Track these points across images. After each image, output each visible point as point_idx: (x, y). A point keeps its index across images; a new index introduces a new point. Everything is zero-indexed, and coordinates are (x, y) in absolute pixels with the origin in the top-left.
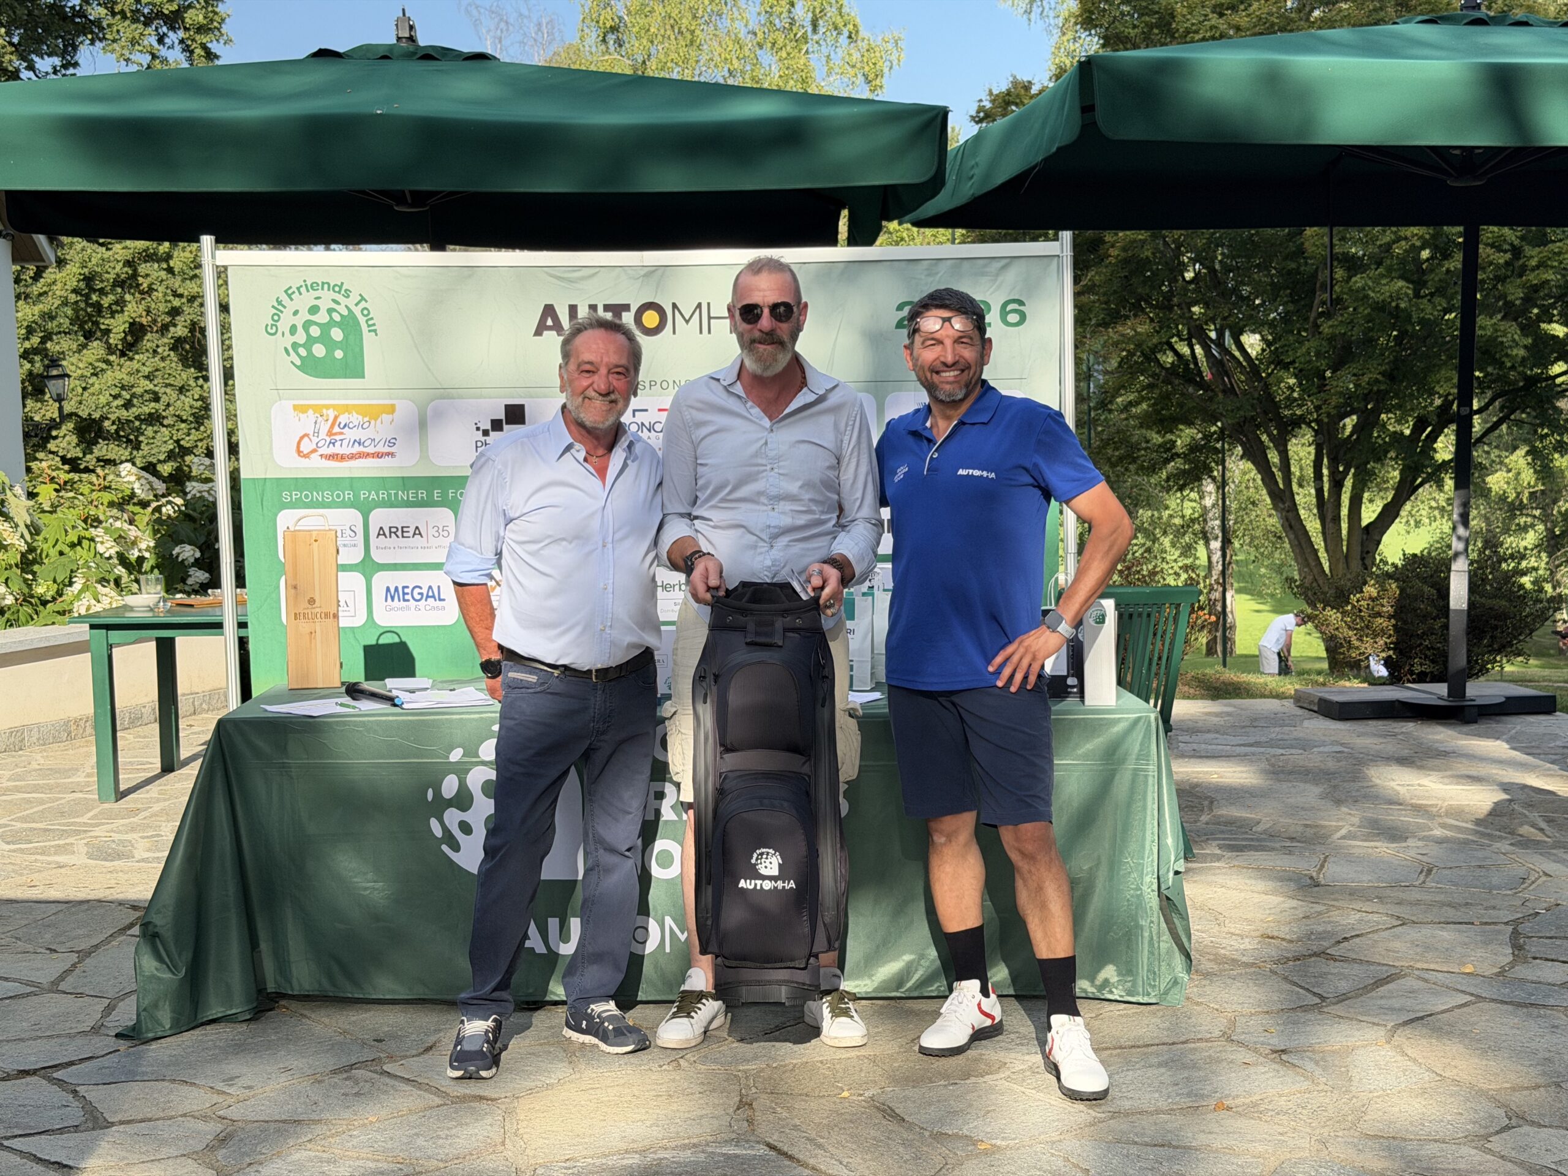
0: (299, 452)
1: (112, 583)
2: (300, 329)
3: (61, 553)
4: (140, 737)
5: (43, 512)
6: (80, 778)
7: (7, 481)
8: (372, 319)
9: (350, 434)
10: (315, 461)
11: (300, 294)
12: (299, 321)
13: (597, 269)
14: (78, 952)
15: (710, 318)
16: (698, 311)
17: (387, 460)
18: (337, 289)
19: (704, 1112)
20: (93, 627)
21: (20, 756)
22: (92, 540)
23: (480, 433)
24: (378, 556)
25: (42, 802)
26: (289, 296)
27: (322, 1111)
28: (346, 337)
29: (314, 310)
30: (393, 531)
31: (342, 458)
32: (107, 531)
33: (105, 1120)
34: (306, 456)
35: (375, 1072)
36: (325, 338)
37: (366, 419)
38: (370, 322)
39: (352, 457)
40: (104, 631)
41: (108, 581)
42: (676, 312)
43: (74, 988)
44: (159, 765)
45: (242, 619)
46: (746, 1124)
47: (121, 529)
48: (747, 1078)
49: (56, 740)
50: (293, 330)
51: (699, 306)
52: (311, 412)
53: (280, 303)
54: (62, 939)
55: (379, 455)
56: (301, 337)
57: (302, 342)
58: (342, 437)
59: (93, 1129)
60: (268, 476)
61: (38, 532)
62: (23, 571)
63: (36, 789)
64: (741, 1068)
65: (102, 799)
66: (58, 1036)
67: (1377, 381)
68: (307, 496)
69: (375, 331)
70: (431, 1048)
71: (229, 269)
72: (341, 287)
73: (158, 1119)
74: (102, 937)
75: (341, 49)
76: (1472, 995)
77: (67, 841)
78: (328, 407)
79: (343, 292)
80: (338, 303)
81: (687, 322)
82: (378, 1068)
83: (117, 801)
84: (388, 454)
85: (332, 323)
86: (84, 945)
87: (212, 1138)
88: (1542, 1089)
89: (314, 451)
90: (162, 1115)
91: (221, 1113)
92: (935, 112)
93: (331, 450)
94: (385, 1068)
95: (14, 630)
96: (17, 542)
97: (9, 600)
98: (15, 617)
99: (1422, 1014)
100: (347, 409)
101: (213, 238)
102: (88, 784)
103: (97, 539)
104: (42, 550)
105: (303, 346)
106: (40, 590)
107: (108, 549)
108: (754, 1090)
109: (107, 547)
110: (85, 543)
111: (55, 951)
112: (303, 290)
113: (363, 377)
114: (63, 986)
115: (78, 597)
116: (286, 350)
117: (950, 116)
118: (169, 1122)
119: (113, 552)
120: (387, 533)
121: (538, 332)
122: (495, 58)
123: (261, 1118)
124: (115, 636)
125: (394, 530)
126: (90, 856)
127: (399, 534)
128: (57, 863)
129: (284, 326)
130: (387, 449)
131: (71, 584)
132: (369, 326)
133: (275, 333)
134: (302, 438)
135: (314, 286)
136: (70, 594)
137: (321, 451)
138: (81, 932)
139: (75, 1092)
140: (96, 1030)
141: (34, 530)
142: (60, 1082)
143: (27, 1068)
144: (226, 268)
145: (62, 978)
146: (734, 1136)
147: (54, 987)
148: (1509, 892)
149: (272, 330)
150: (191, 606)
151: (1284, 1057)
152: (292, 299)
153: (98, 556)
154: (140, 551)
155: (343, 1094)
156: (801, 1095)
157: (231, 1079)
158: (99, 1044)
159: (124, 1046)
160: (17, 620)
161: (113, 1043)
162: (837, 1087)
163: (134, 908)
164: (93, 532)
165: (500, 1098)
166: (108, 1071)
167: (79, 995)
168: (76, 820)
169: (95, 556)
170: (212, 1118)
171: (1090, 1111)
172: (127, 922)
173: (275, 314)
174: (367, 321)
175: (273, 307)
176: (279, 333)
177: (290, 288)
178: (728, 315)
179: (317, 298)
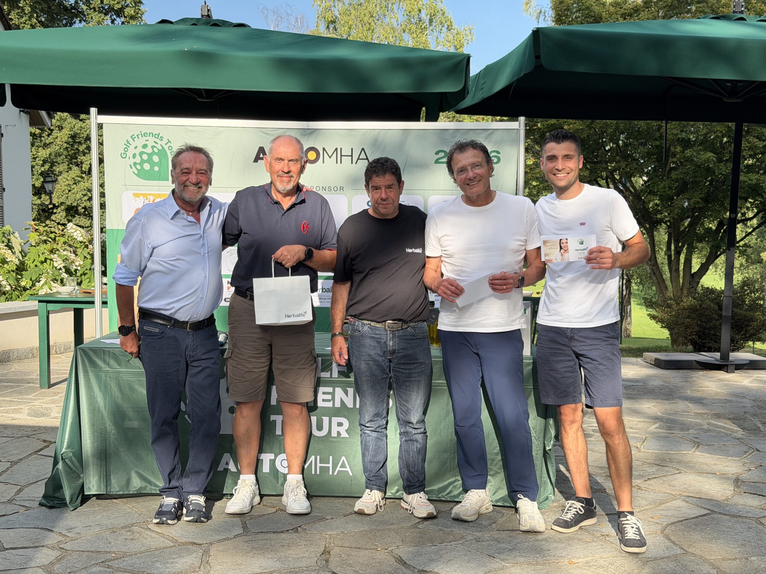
1: (59, 281)
2: (138, 156)
3: (36, 266)
5: (32, 246)
6: (32, 376)
7: (11, 230)
8: (174, 151)
11: (138, 138)
12: (137, 152)
13: (286, 130)
14: (11, 462)
15: (341, 156)
16: (335, 152)
18: (156, 136)
19: (305, 555)
20: (40, 301)
21: (7, 365)
22: (51, 260)
25: (12, 387)
26: (133, 139)
27: (112, 547)
28: (160, 160)
29: (145, 146)
32: (59, 256)
33: (4, 547)
35: (144, 528)
36: (150, 161)
40: (45, 304)
41: (57, 280)
42: (325, 152)
43: (5, 480)
46: (324, 562)
47: (67, 255)
48: (330, 538)
50: (134, 156)
51: (336, 149)
52: (141, 197)
53: (128, 142)
54: (5, 455)
56: (138, 160)
57: (138, 162)
60: (119, 228)
61: (25, 256)
62: (17, 274)
63: (11, 381)
64: (329, 533)
65: (41, 387)
67: (698, 202)
71: (104, 125)
72: (158, 135)
73: (30, 548)
74: (25, 455)
75: (173, 21)
76: (709, 510)
77: (20, 407)
78: (150, 195)
79: (159, 138)
80: (157, 143)
81: (330, 157)
82: (145, 526)
83: (49, 388)
85: (153, 153)
86: (15, 459)
87: (53, 558)
88: (737, 560)
90: (32, 546)
91: (61, 546)
92: (462, 57)
94: (149, 526)
95: (9, 302)
96: (14, 260)
97: (8, 288)
98: (10, 296)
99: (682, 519)
100: (160, 196)
101: (96, 109)
102: (36, 379)
103: (54, 260)
104: (27, 264)
105: (138, 164)
106: (23, 284)
107: (59, 265)
108: (332, 545)
109: (59, 263)
110: (48, 261)
111: (1, 461)
112: (140, 136)
113: (168, 180)
115: (41, 288)
116: (130, 165)
117: (471, 59)
118: (35, 549)
119: (61, 266)
121: (256, 160)
122: (249, 26)
123: (81, 550)
124: (51, 307)
126: (29, 415)
128: (13, 417)
129: (130, 154)
131: (39, 282)
133: (125, 157)
134: (137, 210)
135: (145, 135)
136: (38, 286)
138: (15, 452)
140: (10, 501)
141: (24, 253)
144: (102, 124)
146: (317, 568)
148: (737, 458)
149: (124, 156)
150: (90, 293)
151: (607, 538)
152: (134, 141)
153: (54, 268)
154: (76, 266)
155: (125, 539)
156: (356, 548)
157: (71, 529)
158: (10, 509)
159: (22, 510)
160: (11, 298)
161: (16, 508)
162: (375, 545)
163: (44, 441)
164: (52, 256)
165: (203, 544)
166: (11, 522)
167: (7, 483)
168: (27, 397)
169: (53, 268)
170: (56, 548)
171: (502, 562)
172: (39, 448)
173: (126, 148)
174: (171, 153)
175: (125, 144)
176: (128, 157)
177: (134, 135)
178: (350, 154)
179: (147, 141)
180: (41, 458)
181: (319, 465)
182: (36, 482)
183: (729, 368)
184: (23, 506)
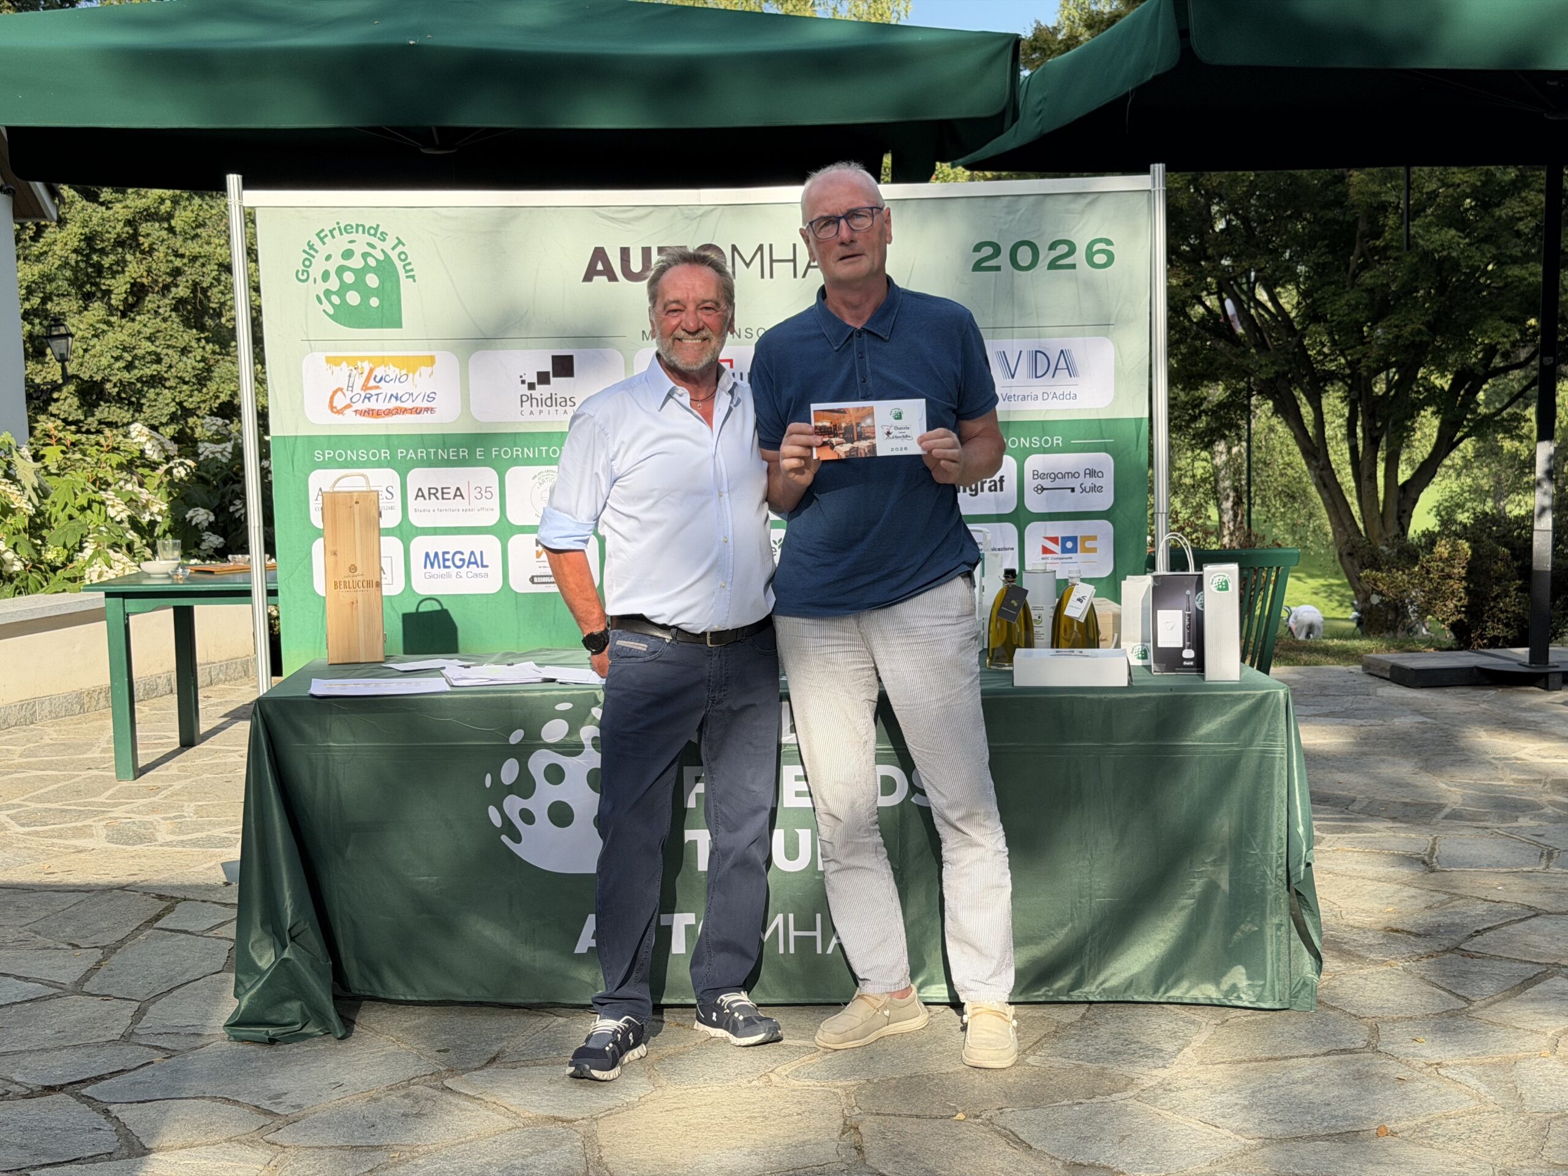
0: (332, 407)
1: (124, 549)
2: (333, 276)
3: (71, 518)
4: (155, 709)
5: (50, 474)
6: (95, 753)
7: (14, 443)
8: (410, 264)
9: (386, 388)
10: (350, 417)
11: (333, 237)
12: (332, 268)
13: (652, 209)
14: (103, 948)
17: (425, 417)
18: (372, 232)
19: (806, 1138)
20: (108, 595)
21: (32, 730)
22: (102, 503)
23: (526, 386)
24: (417, 520)
25: (56, 780)
26: (321, 239)
27: (381, 1135)
28: (382, 283)
29: (348, 254)
30: (433, 493)
31: (377, 414)
32: (118, 493)
33: (143, 1146)
34: (340, 412)
35: (437, 1089)
36: (359, 285)
37: (404, 372)
38: (408, 268)
39: (389, 413)
40: (121, 599)
41: (120, 547)
42: (736, 254)
43: (100, 989)
44: (178, 740)
45: (272, 586)
46: (854, 1152)
47: (132, 492)
48: (847, 1095)
49: (69, 713)
50: (326, 276)
51: (761, 247)
52: (344, 364)
53: (311, 247)
54: (84, 932)
55: (417, 411)
56: (334, 284)
57: (335, 289)
58: (377, 391)
59: (129, 1156)
60: (299, 434)
61: (46, 497)
62: (31, 535)
63: (49, 766)
65: (120, 777)
66: (86, 1046)
67: (1420, 331)
68: (340, 455)
69: (413, 277)
70: (494, 1059)
71: (258, 211)
72: (376, 230)
74: (128, 930)
77: (86, 823)
78: (362, 359)
79: (378, 235)
80: (373, 247)
81: (748, 265)
82: (439, 1084)
83: (135, 778)
84: (427, 409)
85: (367, 269)
86: (109, 940)
87: (260, 1167)
89: (348, 406)
92: (1005, 41)
93: (367, 405)
94: (446, 1083)
95: (23, 597)
96: (25, 506)
97: (18, 567)
98: (24, 584)
100: (383, 361)
101: (240, 177)
102: (103, 760)
103: (108, 503)
104: (50, 514)
105: (336, 293)
106: (50, 556)
107: (119, 513)
108: (857, 1111)
109: (119, 511)
110: (95, 506)
111: (78, 947)
112: (336, 233)
113: (401, 327)
114: (88, 987)
115: (89, 563)
116: (318, 298)
119: (124, 515)
120: (426, 495)
121: (588, 278)
123: (315, 1144)
124: (131, 604)
125: (433, 491)
126: (110, 839)
127: (439, 495)
128: (76, 847)
129: (316, 271)
130: (425, 404)
131: (81, 549)
132: (407, 271)
133: (307, 280)
134: (335, 393)
135: (348, 229)
136: (81, 559)
137: (355, 407)
138: (104, 924)
139: (107, 1112)
140: (127, 1038)
141: (43, 493)
142: (89, 1100)
143: (52, 1084)
144: (253, 210)
145: (86, 977)
146: (843, 1166)
147: (79, 988)
149: (303, 276)
150: (211, 572)
151: (1441, 1071)
152: (324, 243)
153: (109, 520)
154: (152, 514)
155: (403, 1115)
156: (910, 1116)
157: (278, 1096)
158: (131, 1055)
159: (158, 1057)
160: (26, 587)
161: (145, 1054)
162: (950, 1107)
163: (160, 897)
164: (103, 495)
165: (577, 1120)
166: (141, 1087)
167: (106, 997)
168: (93, 799)
169: (106, 520)
170: (260, 1143)
171: (1238, 1137)
172: (153, 913)
173: (306, 259)
174: (404, 267)
175: (304, 251)
176: (311, 279)
177: (323, 230)
178: (791, 257)
179: (351, 242)
180: (165, 937)
181: (793, 933)
182: (170, 991)
183: (1550, 679)
184: (157, 1048)
